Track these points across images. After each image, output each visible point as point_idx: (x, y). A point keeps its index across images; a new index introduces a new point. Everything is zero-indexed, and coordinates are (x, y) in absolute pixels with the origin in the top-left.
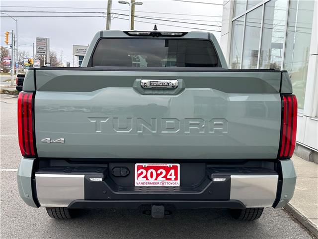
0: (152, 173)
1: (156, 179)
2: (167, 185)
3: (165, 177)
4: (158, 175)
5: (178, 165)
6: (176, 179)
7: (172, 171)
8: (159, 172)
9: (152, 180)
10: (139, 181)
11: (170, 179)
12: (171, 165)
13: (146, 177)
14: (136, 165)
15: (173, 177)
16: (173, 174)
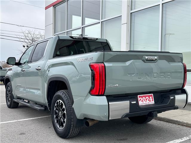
0: (144, 99)
1: (146, 102)
2: (150, 104)
3: (149, 100)
4: (146, 100)
5: (152, 94)
6: (153, 101)
7: (151, 97)
8: (146, 98)
9: (145, 102)
10: (141, 103)
11: (151, 101)
12: (150, 94)
13: (142, 101)
14: (138, 96)
15: (151, 100)
16: (151, 99)
